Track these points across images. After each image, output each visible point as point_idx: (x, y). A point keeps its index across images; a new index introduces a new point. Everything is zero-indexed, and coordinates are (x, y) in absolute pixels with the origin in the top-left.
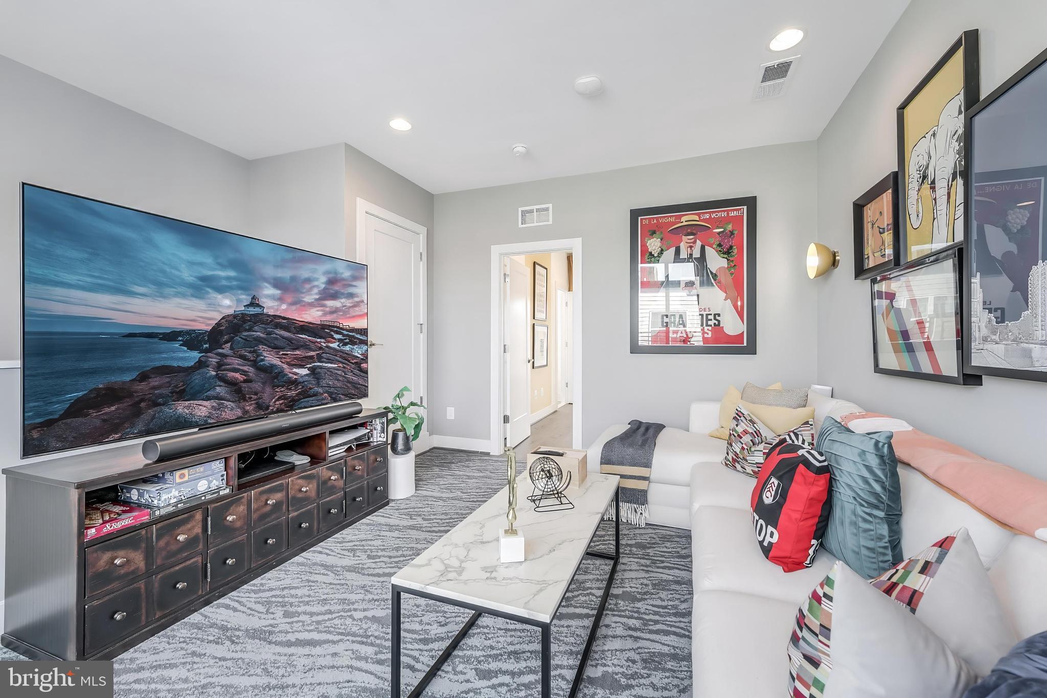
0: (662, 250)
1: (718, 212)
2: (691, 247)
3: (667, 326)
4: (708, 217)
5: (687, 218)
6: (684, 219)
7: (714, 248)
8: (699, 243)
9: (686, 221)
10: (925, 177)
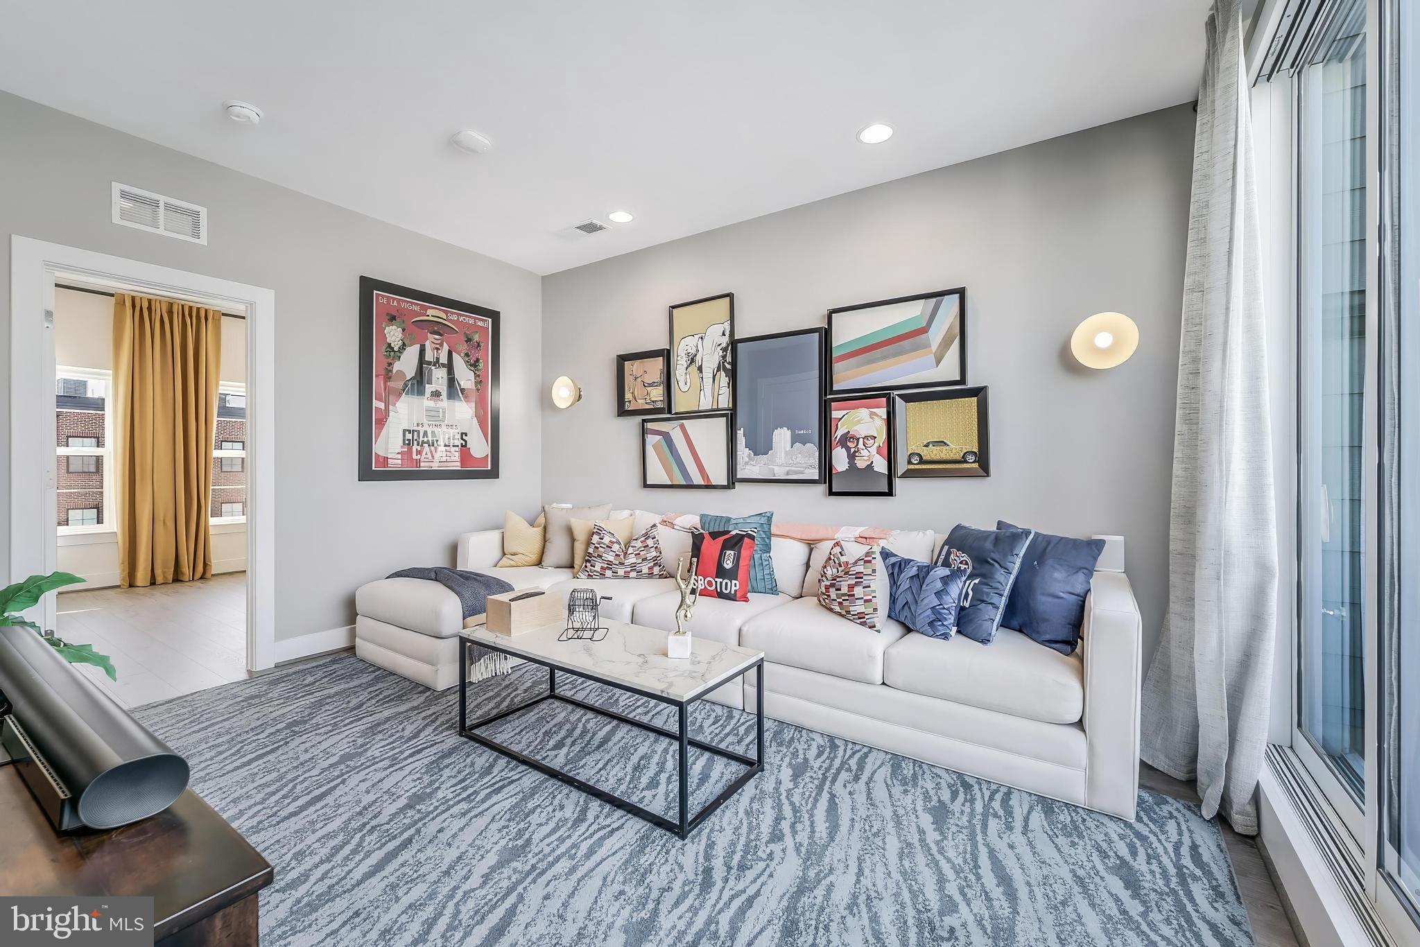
0: (404, 344)
1: (467, 316)
2: (437, 349)
3: (409, 444)
4: (456, 319)
5: (433, 313)
6: (430, 312)
7: (462, 357)
8: (446, 347)
9: (432, 316)
10: (692, 361)
